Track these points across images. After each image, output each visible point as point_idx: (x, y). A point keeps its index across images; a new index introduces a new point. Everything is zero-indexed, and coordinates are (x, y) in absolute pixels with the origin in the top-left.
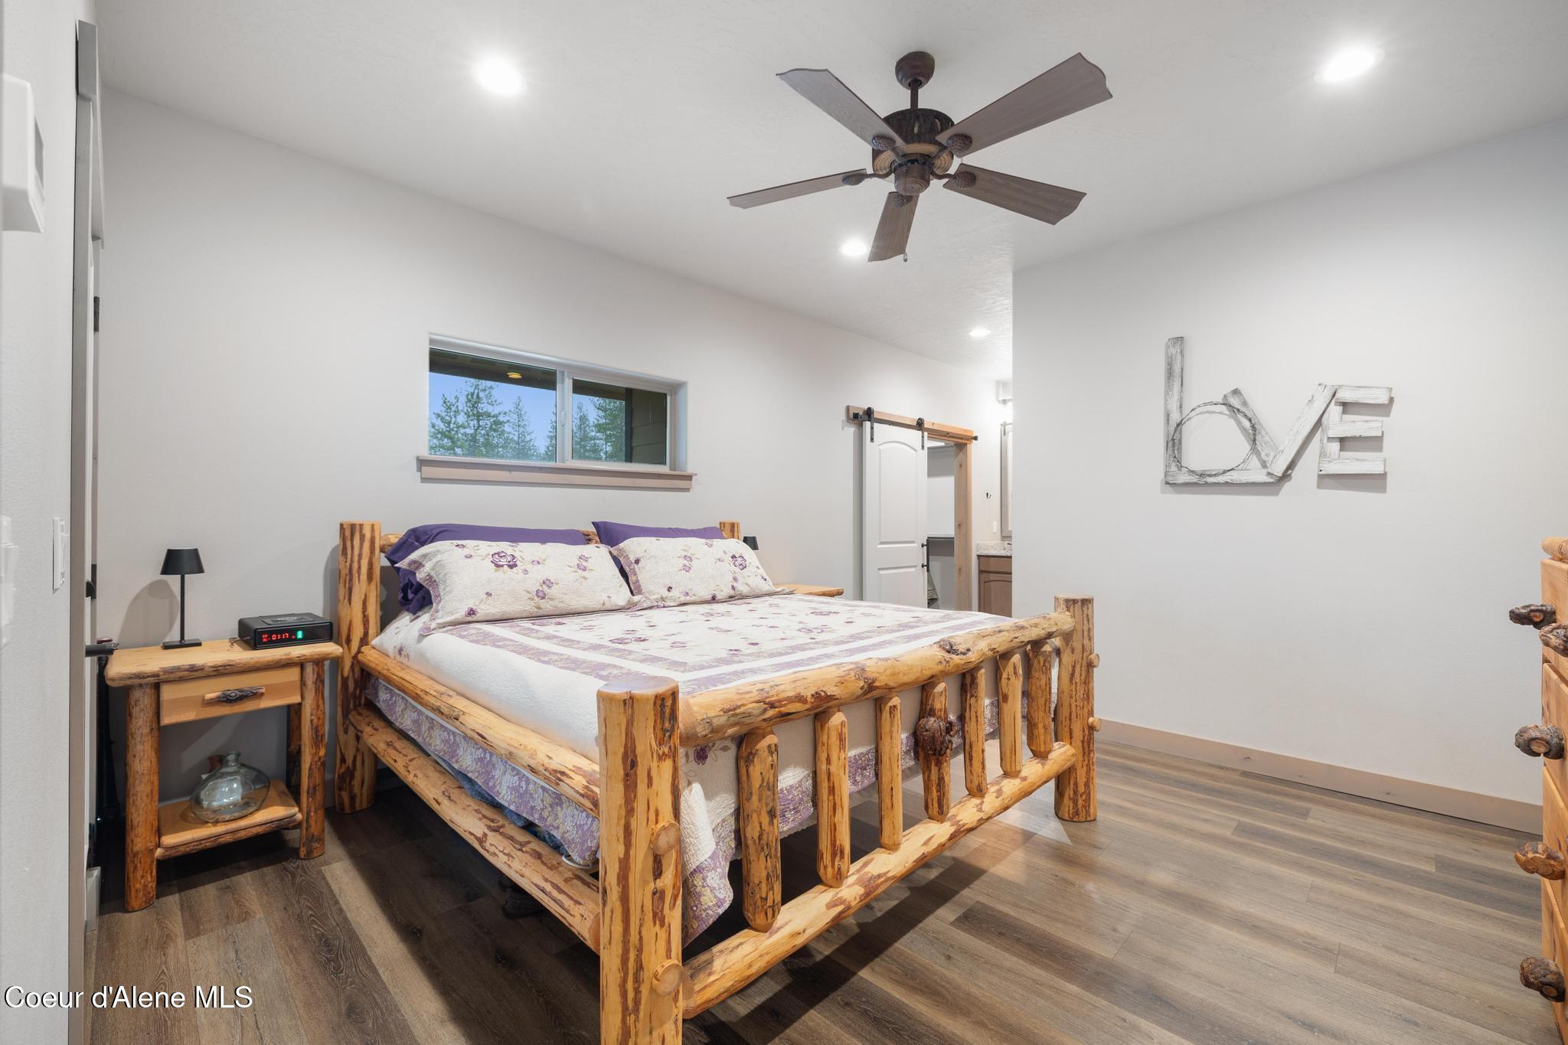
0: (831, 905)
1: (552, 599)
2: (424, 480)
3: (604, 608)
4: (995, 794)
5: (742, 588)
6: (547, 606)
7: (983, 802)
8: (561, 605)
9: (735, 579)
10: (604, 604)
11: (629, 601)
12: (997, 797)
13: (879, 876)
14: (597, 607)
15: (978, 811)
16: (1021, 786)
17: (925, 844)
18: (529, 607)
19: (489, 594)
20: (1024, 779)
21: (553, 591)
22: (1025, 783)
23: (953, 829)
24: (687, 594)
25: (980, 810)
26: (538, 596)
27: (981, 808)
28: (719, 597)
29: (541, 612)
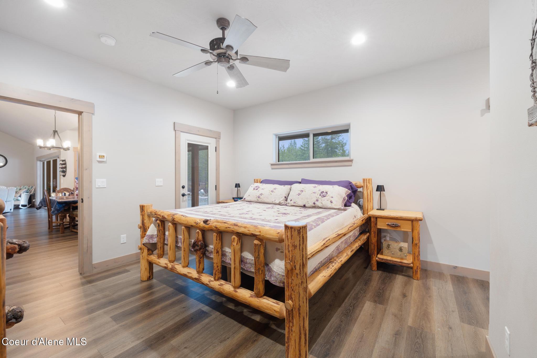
0: (166, 264)
1: (261, 198)
2: (272, 169)
3: (273, 203)
4: (220, 284)
5: (318, 204)
6: (260, 200)
7: (213, 281)
8: (262, 200)
9: (317, 200)
10: (273, 202)
11: (280, 202)
12: (219, 285)
13: (175, 268)
14: (271, 202)
15: (208, 281)
16: (231, 291)
17: (188, 273)
18: (255, 199)
19: (249, 195)
20: (236, 292)
21: (261, 197)
22: (234, 292)
23: (197, 277)
24: (295, 203)
25: (209, 282)
26: (258, 197)
27: (210, 282)
28: (306, 206)
29: (258, 201)
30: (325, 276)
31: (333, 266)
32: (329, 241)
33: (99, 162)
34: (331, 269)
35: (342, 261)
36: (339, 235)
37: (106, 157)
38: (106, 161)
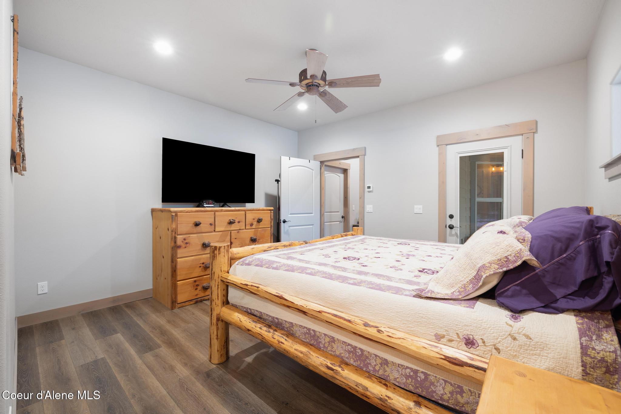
30: (241, 321)
31: (260, 328)
32: (256, 288)
33: (369, 192)
34: (254, 327)
35: (283, 343)
36: (281, 298)
37: (373, 187)
38: (373, 191)
